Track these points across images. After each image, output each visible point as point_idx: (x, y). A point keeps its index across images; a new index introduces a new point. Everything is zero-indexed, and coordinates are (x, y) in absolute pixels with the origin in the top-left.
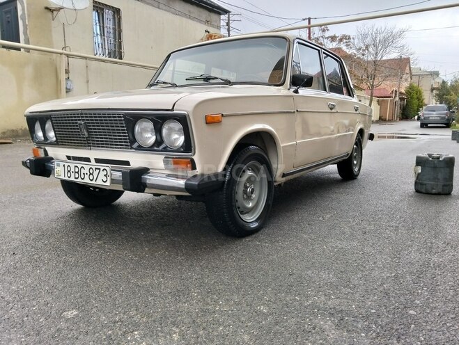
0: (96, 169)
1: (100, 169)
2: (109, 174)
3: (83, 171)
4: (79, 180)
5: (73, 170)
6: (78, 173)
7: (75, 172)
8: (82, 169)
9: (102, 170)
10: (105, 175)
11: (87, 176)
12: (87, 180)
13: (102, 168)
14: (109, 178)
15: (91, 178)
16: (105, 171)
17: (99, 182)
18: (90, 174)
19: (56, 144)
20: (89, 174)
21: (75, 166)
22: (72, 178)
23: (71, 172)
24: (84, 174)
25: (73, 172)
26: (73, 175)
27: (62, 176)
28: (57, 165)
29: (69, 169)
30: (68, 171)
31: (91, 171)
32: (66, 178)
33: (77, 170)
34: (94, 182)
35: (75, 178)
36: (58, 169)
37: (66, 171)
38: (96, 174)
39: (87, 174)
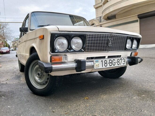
0: (120, 59)
1: (122, 59)
2: (125, 60)
3: (114, 61)
4: (113, 66)
5: (108, 62)
7: (110, 63)
9: (123, 59)
10: (124, 61)
12: (116, 65)
13: (123, 58)
14: (125, 62)
15: (118, 64)
16: (124, 59)
17: (122, 65)
18: (118, 62)
20: (117, 62)
21: (110, 60)
22: (108, 66)
23: (107, 63)
24: (115, 63)
25: (108, 63)
26: (108, 65)
27: (101, 67)
28: (96, 62)
29: (106, 62)
30: (105, 63)
31: (118, 61)
32: (104, 67)
33: (111, 61)
34: (120, 65)
35: (110, 66)
36: (97, 64)
37: (104, 63)
38: (120, 62)
39: (116, 62)
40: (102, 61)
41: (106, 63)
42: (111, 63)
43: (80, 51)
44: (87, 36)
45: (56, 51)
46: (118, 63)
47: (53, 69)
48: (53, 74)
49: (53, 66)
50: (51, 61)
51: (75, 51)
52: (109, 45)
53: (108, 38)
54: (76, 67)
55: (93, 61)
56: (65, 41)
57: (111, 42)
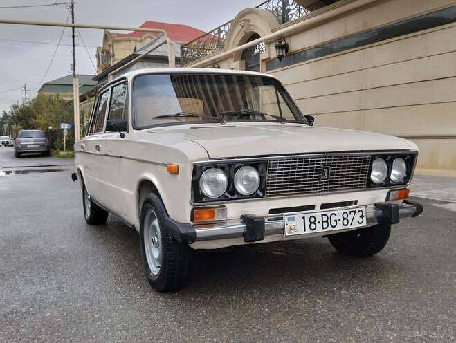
0: (351, 212)
1: (355, 212)
2: (364, 214)
3: (334, 218)
4: (330, 228)
5: (319, 219)
7: (323, 222)
8: (333, 216)
9: (357, 212)
10: (361, 217)
11: (340, 223)
12: (340, 227)
13: (357, 210)
14: (365, 218)
15: (345, 224)
16: (360, 212)
17: (355, 225)
18: (344, 219)
20: (342, 219)
21: (322, 215)
22: (319, 229)
23: (316, 223)
24: (336, 221)
25: (319, 222)
26: (319, 226)
27: (300, 231)
28: (289, 220)
29: (312, 220)
30: (311, 223)
31: (345, 216)
32: (308, 231)
33: (325, 218)
34: (349, 226)
35: (323, 228)
36: (291, 224)
37: (308, 223)
38: (350, 218)
39: (340, 220)
40: (304, 218)
41: (314, 223)
42: (327, 221)
43: (253, 196)
44: (270, 163)
45: (204, 200)
46: (345, 222)
47: (197, 236)
48: (196, 246)
49: (197, 231)
50: (192, 219)
51: (242, 197)
52: (323, 179)
53: (320, 164)
54: (244, 232)
55: (282, 219)
56: (222, 177)
57: (328, 174)
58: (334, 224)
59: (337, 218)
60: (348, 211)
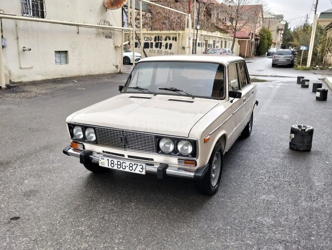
0: (135, 164)
1: (137, 164)
2: (144, 167)
4: (121, 169)
6: (120, 165)
7: (118, 165)
8: (124, 163)
10: (142, 168)
11: (127, 168)
12: (127, 170)
14: (144, 170)
15: (131, 169)
17: (137, 172)
18: (130, 167)
19: (96, 143)
21: (118, 161)
22: (115, 168)
25: (116, 164)
28: (101, 159)
29: (112, 162)
32: (110, 167)
33: (119, 163)
34: (133, 171)
35: (118, 168)
36: (102, 161)
37: (110, 163)
38: (134, 167)
40: (108, 160)
41: (113, 164)
43: (94, 143)
44: (96, 129)
51: (89, 142)
52: (122, 143)
57: (124, 140)
58: (124, 167)
59: (126, 165)
60: (133, 163)
